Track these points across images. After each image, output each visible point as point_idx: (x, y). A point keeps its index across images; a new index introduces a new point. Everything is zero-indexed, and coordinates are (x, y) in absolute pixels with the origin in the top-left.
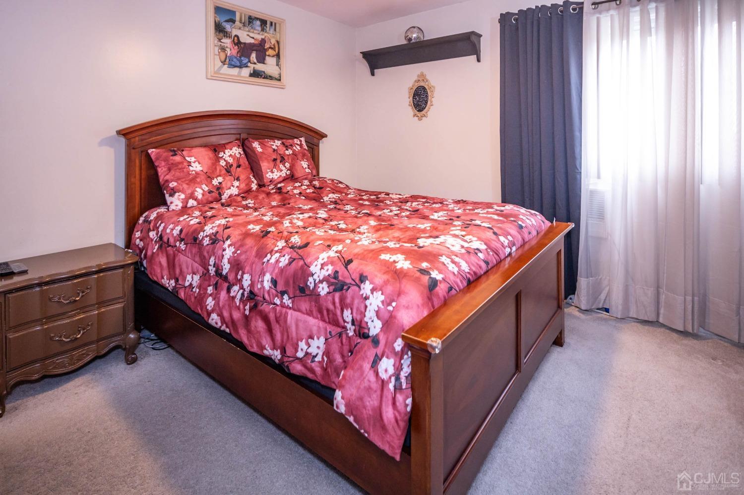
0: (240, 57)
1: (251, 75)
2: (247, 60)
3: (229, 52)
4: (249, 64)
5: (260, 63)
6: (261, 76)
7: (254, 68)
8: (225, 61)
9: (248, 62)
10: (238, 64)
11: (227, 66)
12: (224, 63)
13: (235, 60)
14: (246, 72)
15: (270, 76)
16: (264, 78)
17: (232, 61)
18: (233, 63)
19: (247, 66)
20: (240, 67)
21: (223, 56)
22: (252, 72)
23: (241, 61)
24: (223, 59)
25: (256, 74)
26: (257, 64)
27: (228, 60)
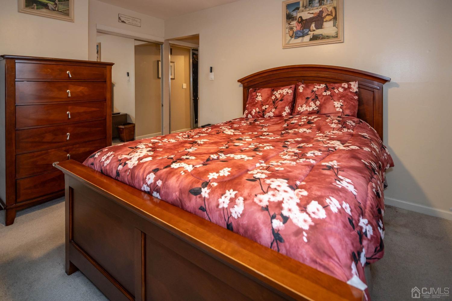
0: (303, 30)
1: (311, 40)
2: (308, 30)
3: (295, 29)
4: (310, 33)
5: (318, 29)
6: (319, 38)
7: (313, 34)
8: (293, 35)
9: (308, 31)
10: (301, 34)
11: (294, 38)
12: (292, 37)
13: (299, 33)
14: (307, 39)
15: (327, 36)
16: (321, 39)
17: (297, 34)
18: (298, 35)
19: (308, 34)
20: (303, 36)
21: (291, 33)
22: (312, 37)
23: (303, 32)
24: (291, 34)
25: (315, 38)
26: (316, 30)
27: (294, 34)
